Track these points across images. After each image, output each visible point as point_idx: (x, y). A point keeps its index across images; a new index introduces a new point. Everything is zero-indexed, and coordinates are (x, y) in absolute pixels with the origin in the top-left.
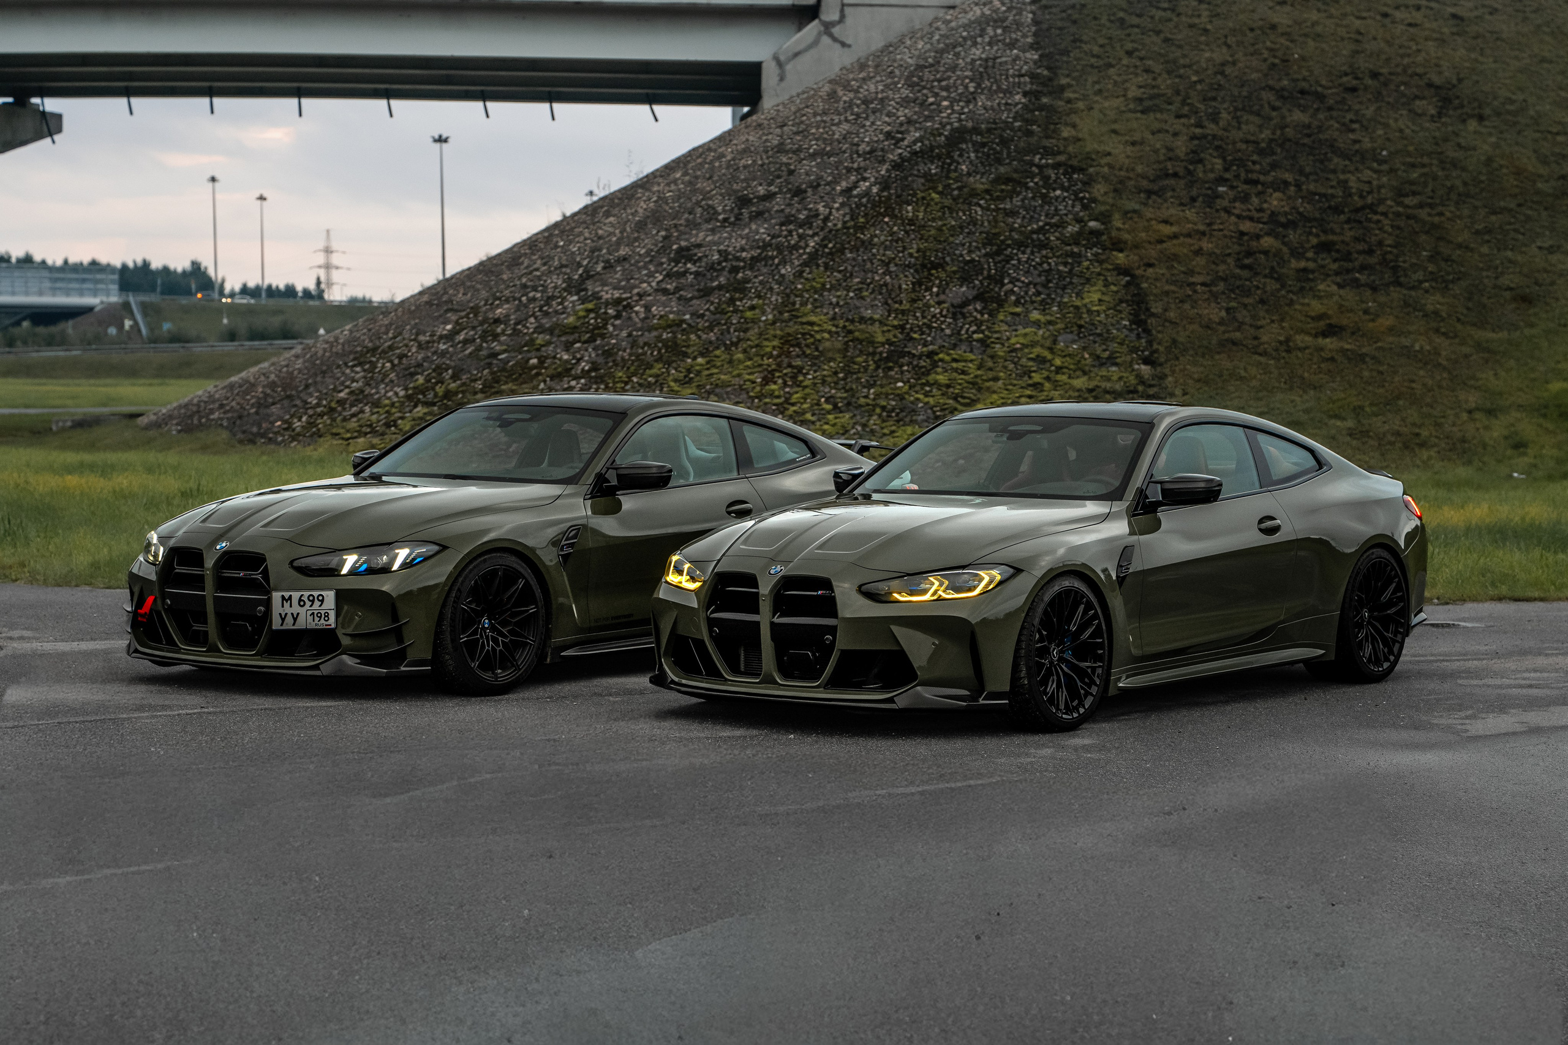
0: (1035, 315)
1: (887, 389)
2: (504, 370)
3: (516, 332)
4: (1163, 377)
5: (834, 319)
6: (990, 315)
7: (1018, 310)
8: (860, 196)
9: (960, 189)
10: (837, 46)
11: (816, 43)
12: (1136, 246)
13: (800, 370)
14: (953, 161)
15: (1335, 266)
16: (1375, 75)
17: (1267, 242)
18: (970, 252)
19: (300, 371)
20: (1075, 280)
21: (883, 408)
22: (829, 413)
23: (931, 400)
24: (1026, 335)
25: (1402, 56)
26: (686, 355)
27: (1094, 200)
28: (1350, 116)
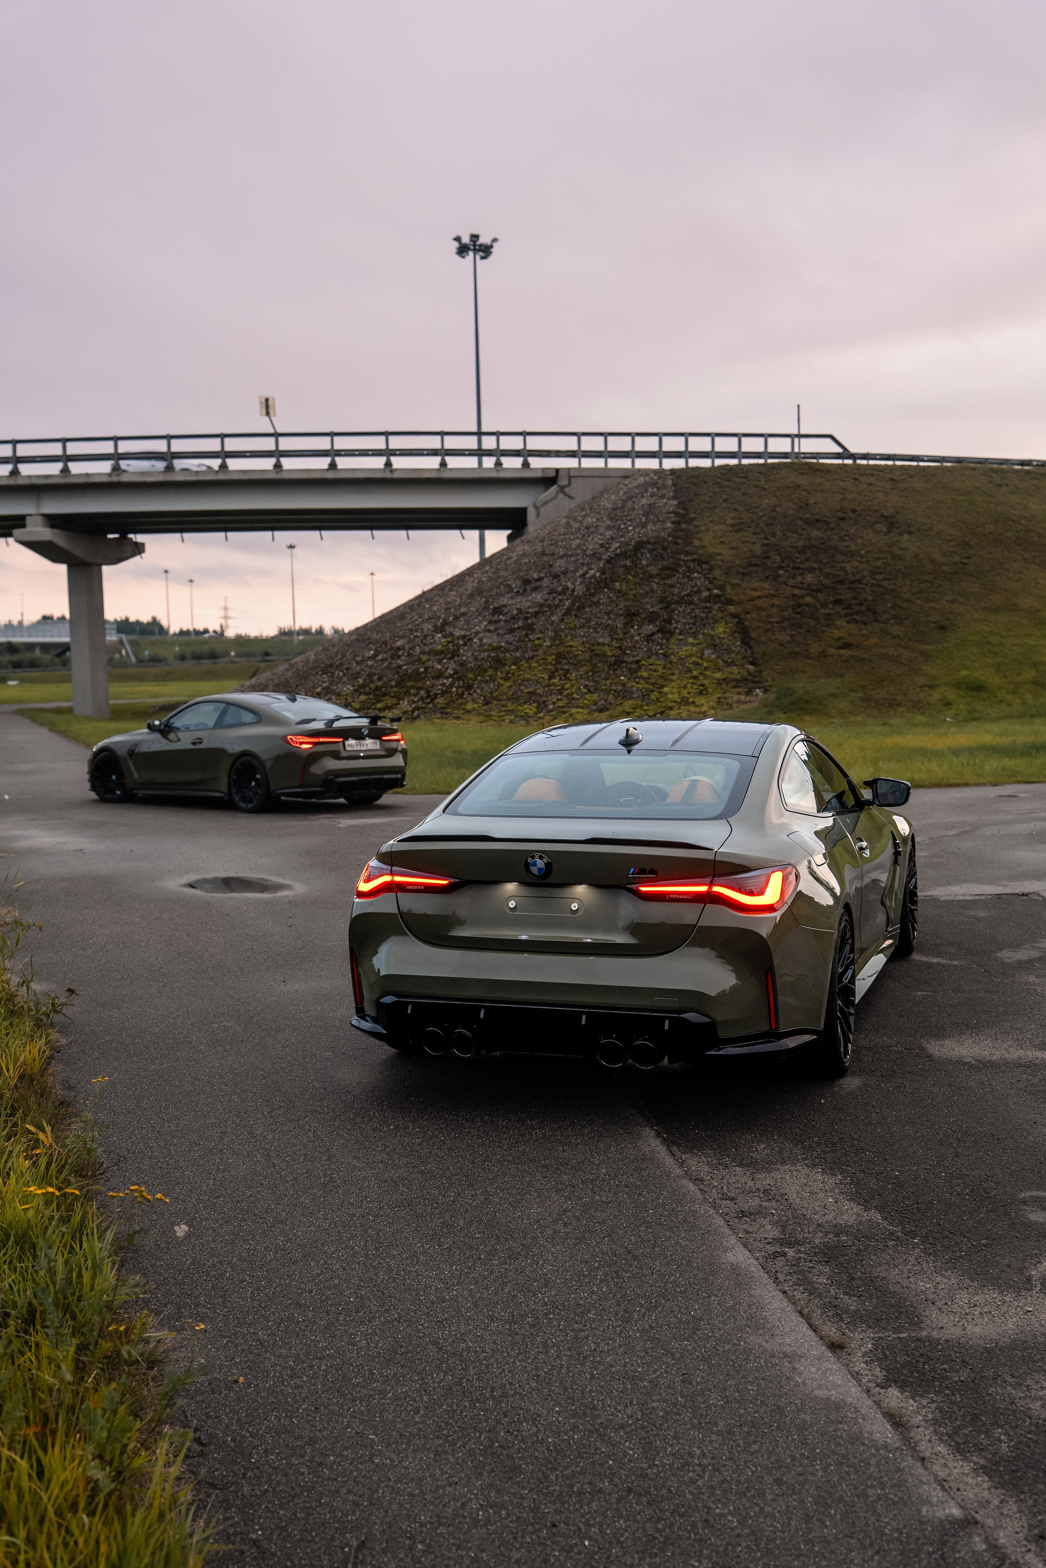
0: (690, 640)
1: (615, 681)
2: (406, 675)
3: (410, 655)
4: (761, 672)
5: (583, 643)
6: (667, 640)
7: (681, 637)
8: (591, 578)
9: (643, 573)
10: (567, 498)
11: (556, 497)
12: (740, 603)
13: (568, 671)
14: (638, 559)
15: (844, 612)
16: (854, 511)
17: (808, 599)
18: (652, 607)
19: (291, 677)
20: (710, 621)
21: (615, 691)
22: (586, 693)
23: (640, 686)
24: (687, 651)
25: (867, 501)
26: (505, 664)
27: (715, 578)
28: (843, 533)
